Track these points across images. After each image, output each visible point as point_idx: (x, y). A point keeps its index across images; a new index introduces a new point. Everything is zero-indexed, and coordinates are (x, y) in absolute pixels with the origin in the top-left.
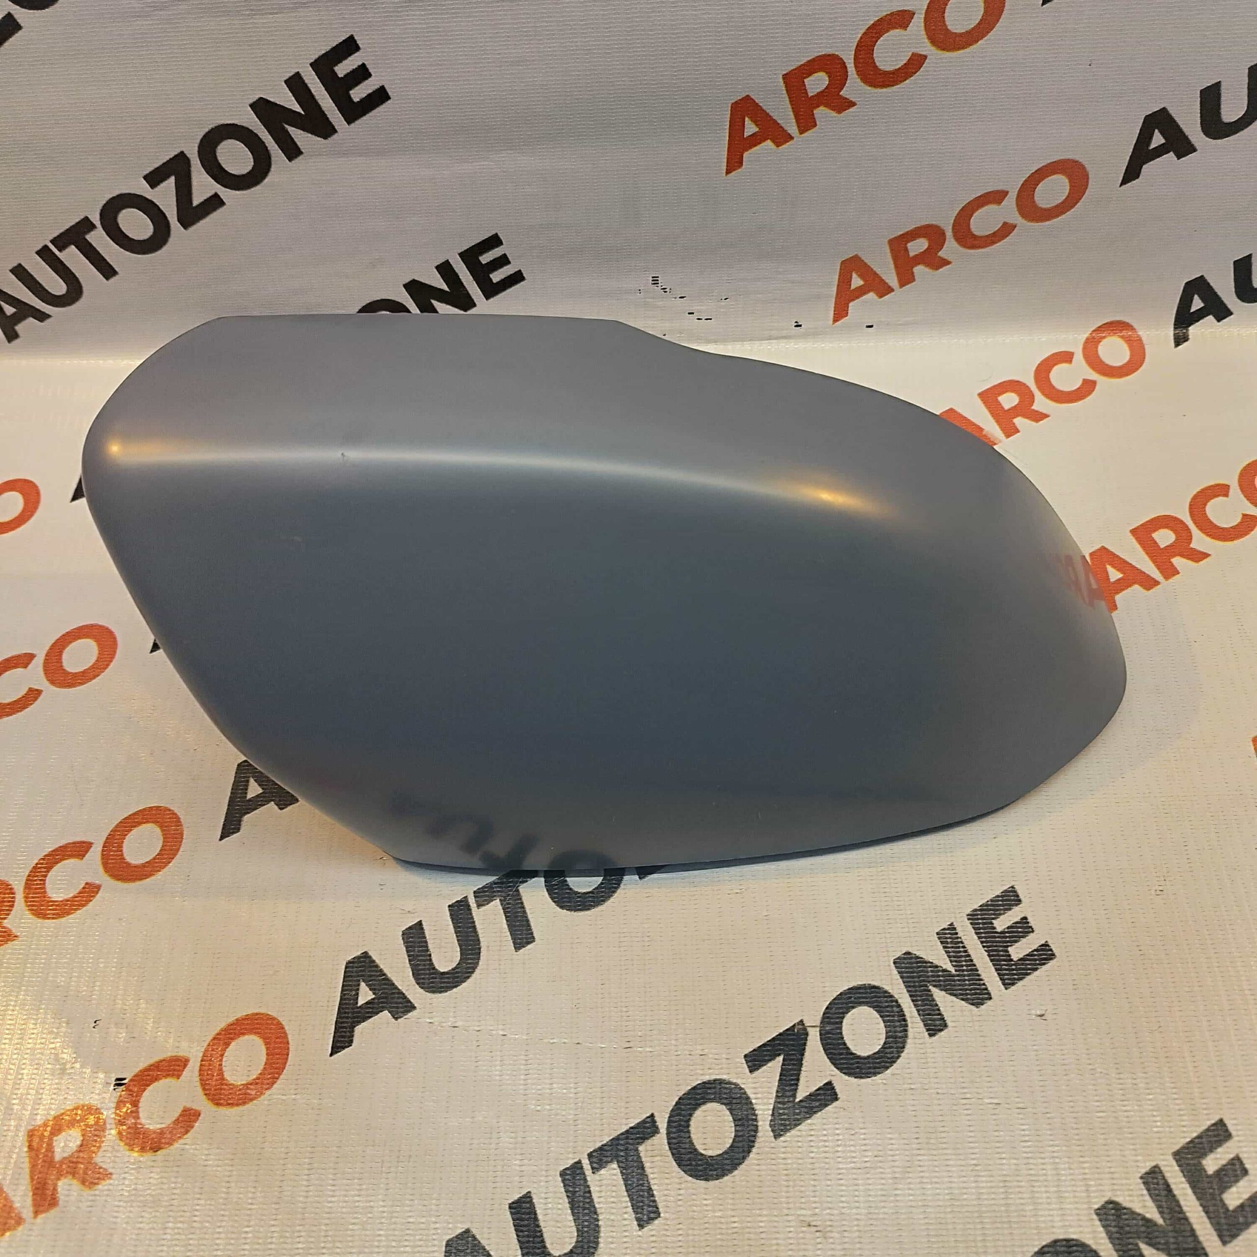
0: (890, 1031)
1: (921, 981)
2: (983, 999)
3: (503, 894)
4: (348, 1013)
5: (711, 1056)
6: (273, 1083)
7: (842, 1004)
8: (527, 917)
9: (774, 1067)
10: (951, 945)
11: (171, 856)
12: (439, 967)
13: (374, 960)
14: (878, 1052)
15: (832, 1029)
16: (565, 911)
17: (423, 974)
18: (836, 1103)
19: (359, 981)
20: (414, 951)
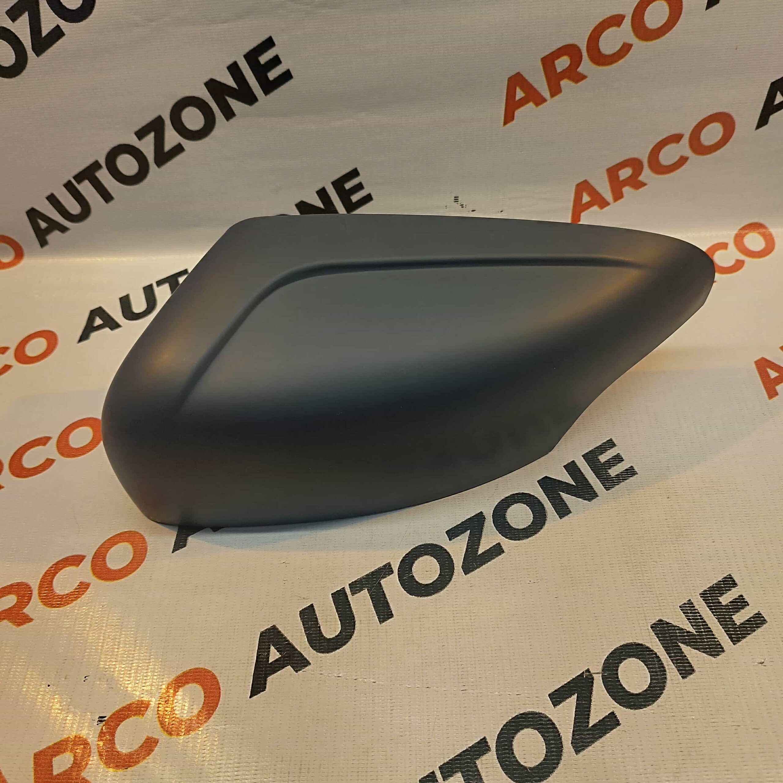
0: (654, 675)
1: (672, 640)
2: (718, 652)
3: (369, 586)
4: (262, 668)
5: (524, 695)
6: (210, 717)
7: (617, 656)
8: (387, 601)
9: (572, 702)
10: (691, 615)
11: (139, 564)
12: (326, 635)
13: (280, 631)
14: (646, 691)
15: (612, 675)
16: (414, 596)
17: (315, 640)
18: (618, 727)
19: (270, 645)
20: (308, 624)
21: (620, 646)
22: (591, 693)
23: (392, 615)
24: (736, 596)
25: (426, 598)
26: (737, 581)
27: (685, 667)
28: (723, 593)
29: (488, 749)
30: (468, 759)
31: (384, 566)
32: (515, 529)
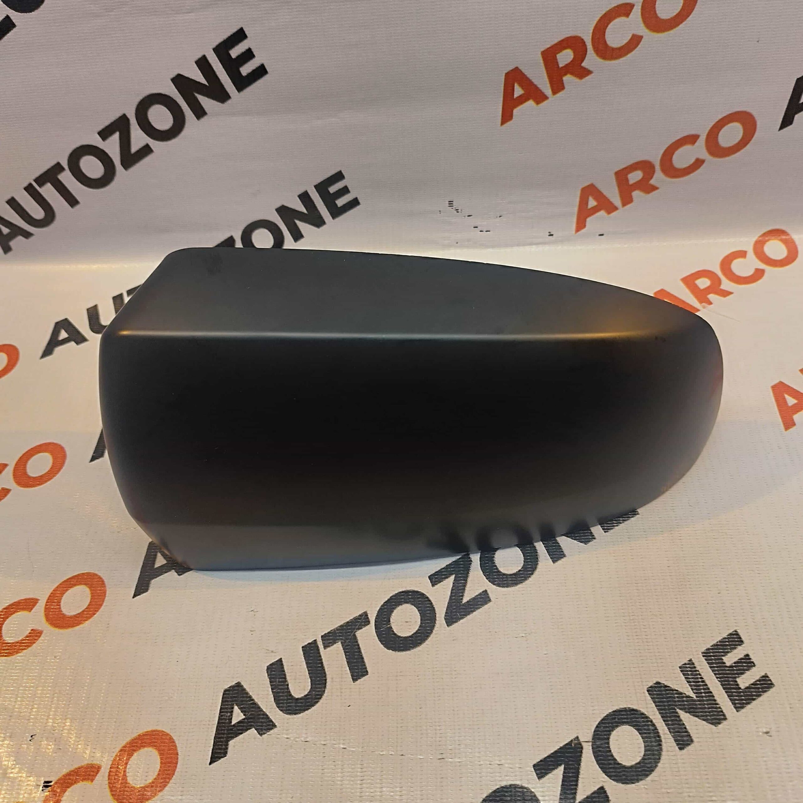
0: (648, 746)
1: (670, 705)
2: (720, 719)
3: (343, 638)
4: (224, 730)
5: (507, 765)
6: (165, 786)
7: (609, 723)
8: (361, 656)
9: (558, 774)
10: (692, 677)
11: (96, 610)
12: (294, 694)
13: (245, 689)
14: (639, 763)
15: (603, 744)
16: (391, 651)
17: (282, 699)
19: (233, 705)
20: (276, 681)
21: (613, 712)
22: (580, 765)
23: (367, 672)
24: (742, 656)
25: (404, 653)
26: (743, 638)
27: (683, 736)
28: (728, 652)
31: (360, 615)
32: (504, 574)
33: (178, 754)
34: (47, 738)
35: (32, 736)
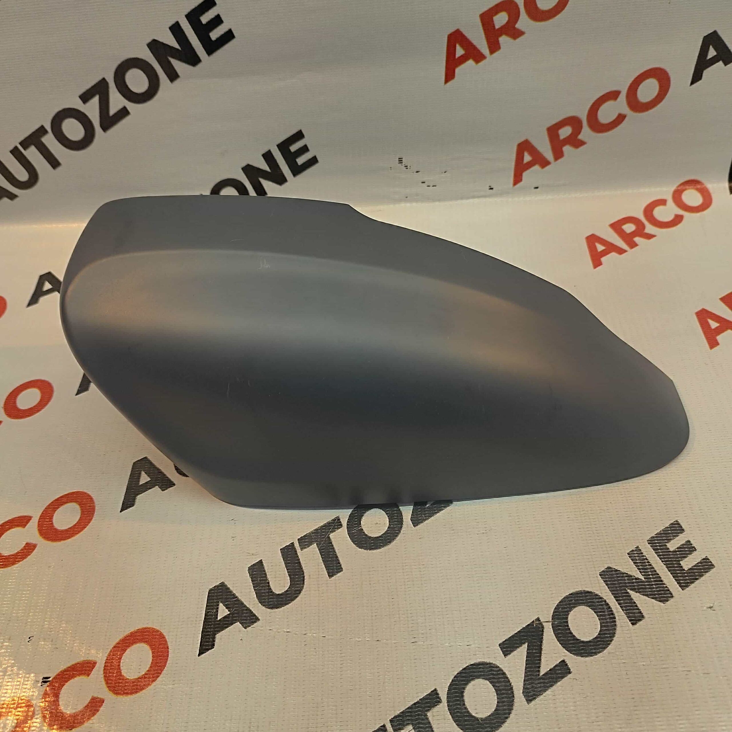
0: (603, 623)
1: (621, 587)
2: (667, 597)
3: (319, 540)
4: (211, 625)
5: (475, 646)
6: (158, 677)
7: (567, 605)
8: (336, 555)
9: (522, 651)
10: (639, 561)
11: (87, 524)
12: (275, 590)
13: (229, 588)
14: (596, 638)
15: (561, 623)
16: (363, 550)
17: (264, 596)
18: (569, 676)
19: (218, 602)
20: (257, 580)
21: (570, 594)
22: (542, 642)
23: (342, 569)
24: (683, 542)
25: (375, 551)
26: (684, 527)
27: (634, 613)
28: (671, 539)
29: (439, 701)
30: (419, 711)
31: (333, 520)
33: (168, 648)
34: (45, 639)
35: (29, 638)
